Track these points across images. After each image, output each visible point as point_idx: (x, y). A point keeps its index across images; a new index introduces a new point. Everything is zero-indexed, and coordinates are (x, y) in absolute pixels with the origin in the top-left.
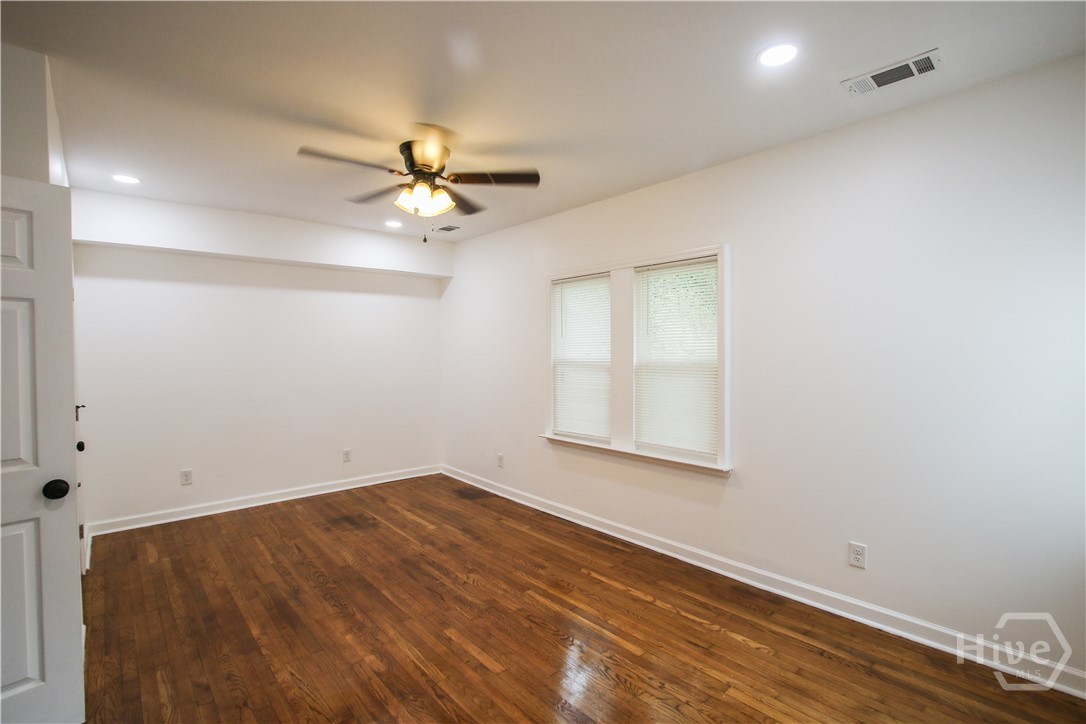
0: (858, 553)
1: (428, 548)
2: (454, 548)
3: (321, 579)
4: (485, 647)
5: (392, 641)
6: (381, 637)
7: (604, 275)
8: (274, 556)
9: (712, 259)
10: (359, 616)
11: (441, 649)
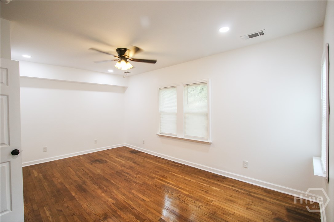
0: (246, 164)
1: (123, 168)
2: (131, 168)
3: (92, 178)
4: (144, 195)
5: (116, 195)
6: (112, 193)
7: (175, 87)
8: (75, 172)
9: (206, 83)
10: (105, 188)
11: (131, 196)
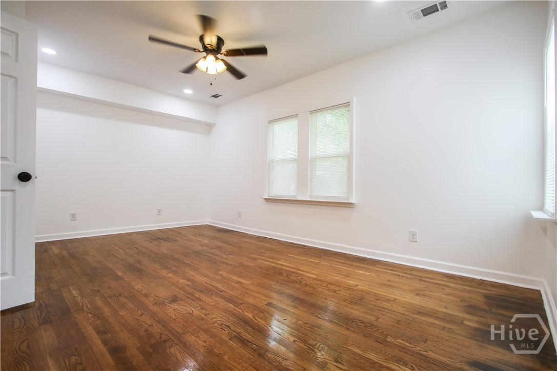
0: (414, 235)
1: (205, 248)
2: (218, 248)
3: (151, 258)
4: (240, 276)
5: (192, 276)
6: (186, 274)
7: (294, 116)
8: (124, 251)
9: (347, 105)
10: (174, 269)
11: (219, 277)
